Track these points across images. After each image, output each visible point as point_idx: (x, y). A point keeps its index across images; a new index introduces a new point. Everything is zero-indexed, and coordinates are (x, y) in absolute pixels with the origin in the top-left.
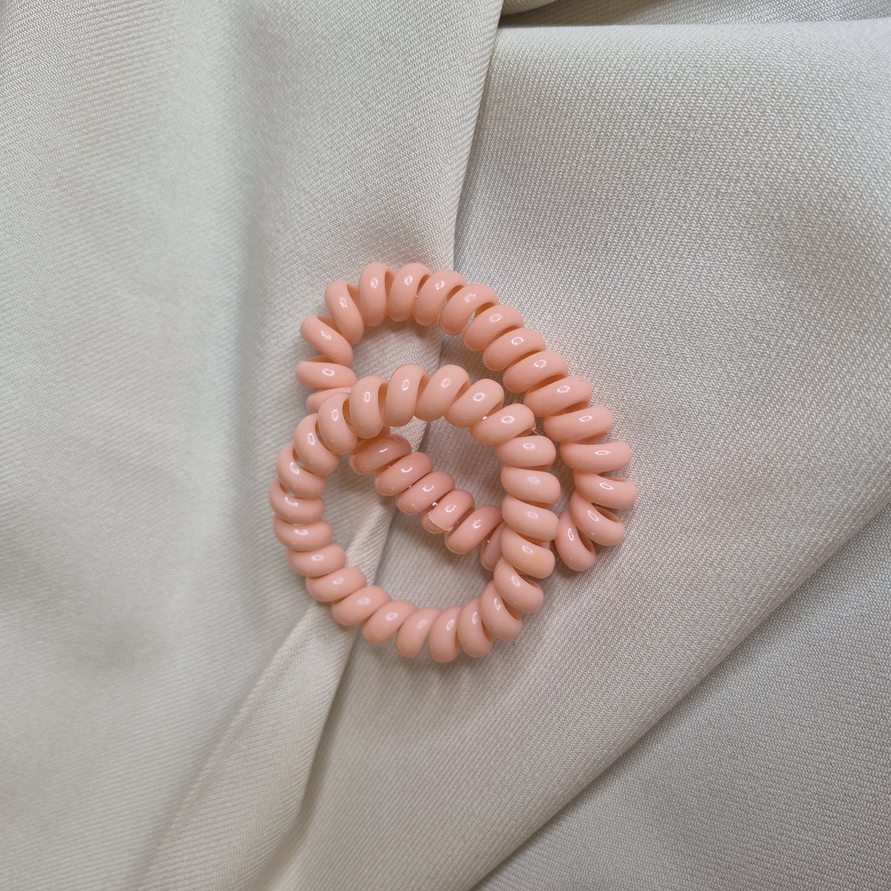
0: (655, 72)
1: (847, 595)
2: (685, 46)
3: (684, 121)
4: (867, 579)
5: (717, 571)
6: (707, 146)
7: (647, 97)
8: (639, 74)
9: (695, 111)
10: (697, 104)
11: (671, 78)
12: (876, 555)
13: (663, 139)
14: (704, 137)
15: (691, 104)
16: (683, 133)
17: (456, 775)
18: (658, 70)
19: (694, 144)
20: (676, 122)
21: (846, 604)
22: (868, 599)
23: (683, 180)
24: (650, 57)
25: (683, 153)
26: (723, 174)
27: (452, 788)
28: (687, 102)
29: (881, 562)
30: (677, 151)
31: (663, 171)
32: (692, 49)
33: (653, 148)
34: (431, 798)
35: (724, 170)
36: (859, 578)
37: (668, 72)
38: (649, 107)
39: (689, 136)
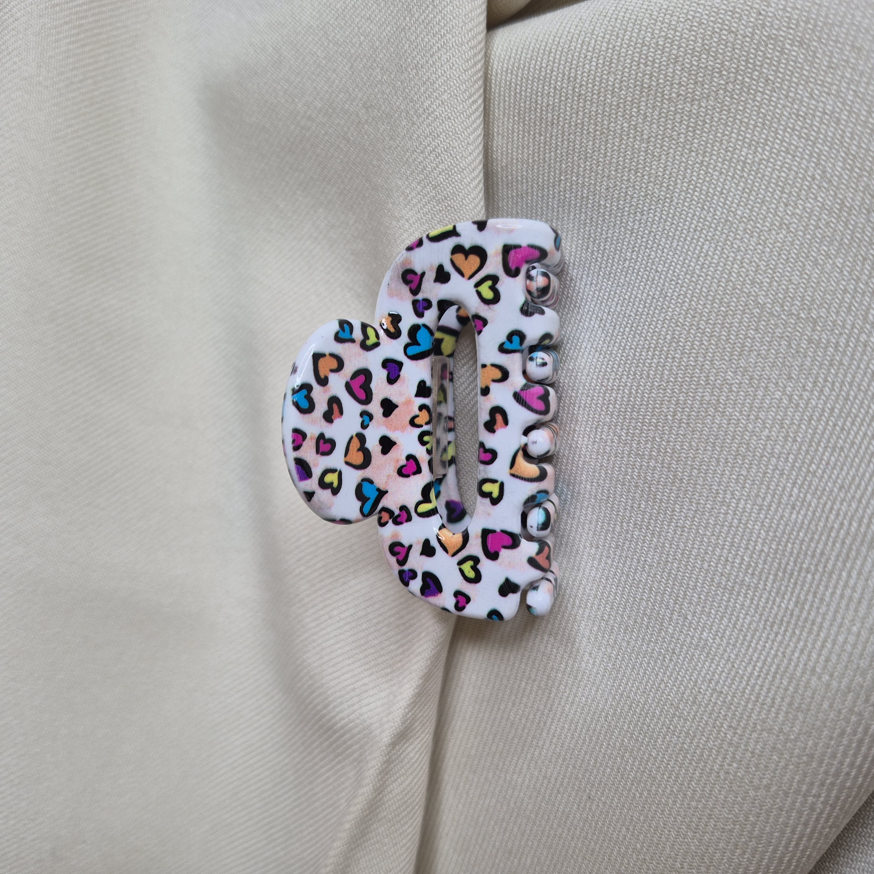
3: (690, 90)
7: (640, 74)
8: (623, 50)
9: (701, 74)
10: (701, 65)
11: (661, 43)
13: (670, 119)
14: (719, 102)
15: (694, 67)
16: (692, 105)
20: (681, 95)
25: (697, 129)
28: (688, 66)
33: (661, 132)
37: (656, 36)
38: (645, 85)
39: (700, 106)
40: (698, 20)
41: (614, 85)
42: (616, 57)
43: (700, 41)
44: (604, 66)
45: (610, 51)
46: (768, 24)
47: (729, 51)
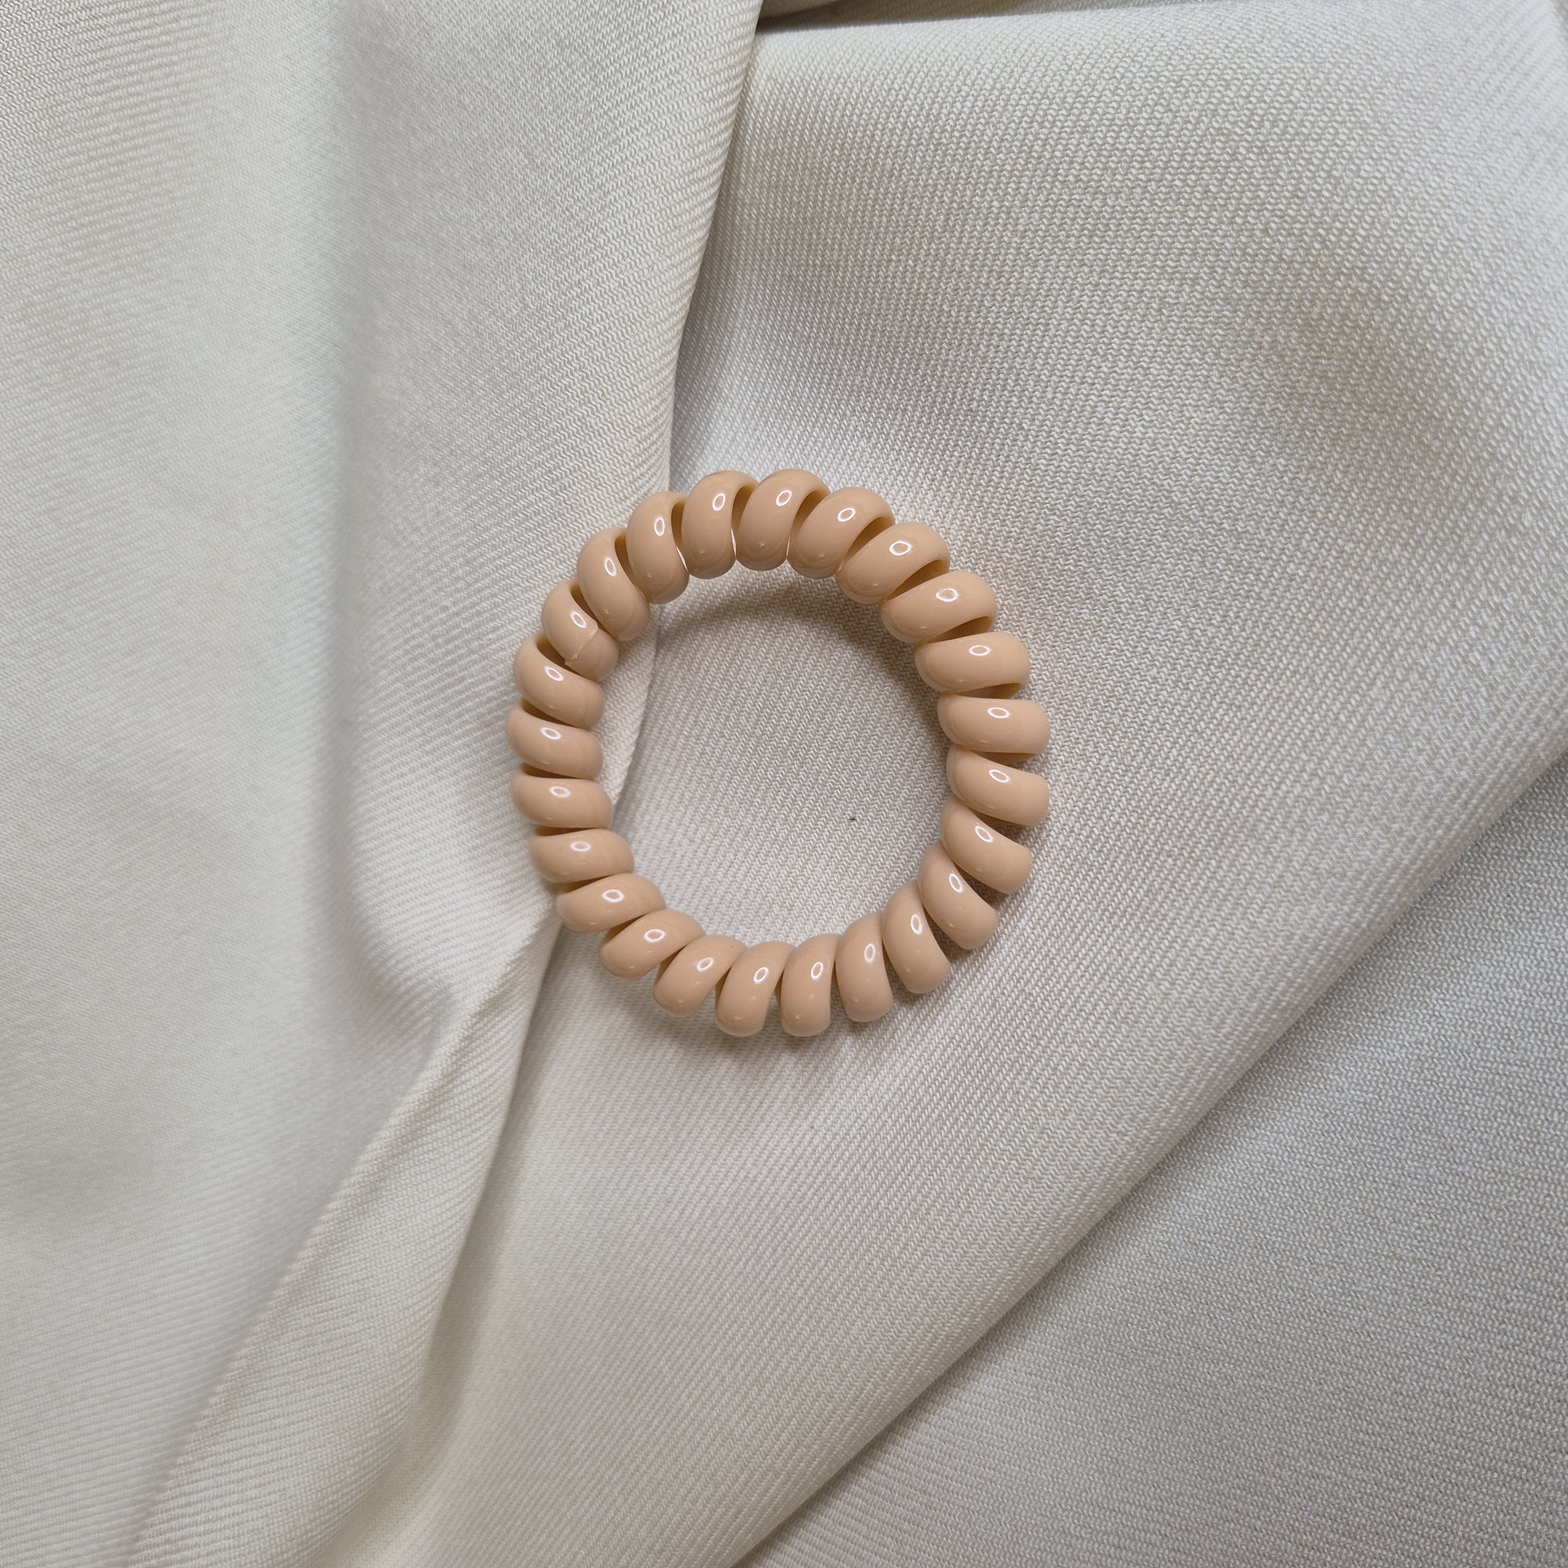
0: (1042, 91)
1: (1392, 1024)
2: (1095, 44)
3: (1095, 177)
4: (1428, 993)
5: (1162, 988)
6: (1138, 220)
7: (1030, 137)
8: (1014, 96)
9: (1114, 159)
10: (1118, 145)
11: (1070, 100)
12: (1443, 950)
13: (1060, 211)
14: (1132, 205)
15: (1107, 146)
16: (1094, 199)
17: (702, 1365)
18: (1048, 87)
19: (1115, 218)
20: (1081, 180)
21: (1391, 1038)
22: (1430, 1029)
23: (1097, 285)
24: (1034, 64)
25: (1096, 235)
26: (1169, 270)
27: (694, 1389)
28: (1100, 142)
29: (1453, 962)
30: (1086, 232)
31: (1062, 269)
32: (1107, 47)
33: (1043, 227)
34: (657, 1407)
35: (1170, 263)
36: (1412, 991)
37: (1065, 89)
38: (1034, 154)
39: (1105, 204)
40: (1128, 81)
41: (991, 142)
42: (1002, 103)
43: (1124, 111)
44: (982, 112)
45: (996, 92)
46: (1221, 113)
47: (1160, 136)
